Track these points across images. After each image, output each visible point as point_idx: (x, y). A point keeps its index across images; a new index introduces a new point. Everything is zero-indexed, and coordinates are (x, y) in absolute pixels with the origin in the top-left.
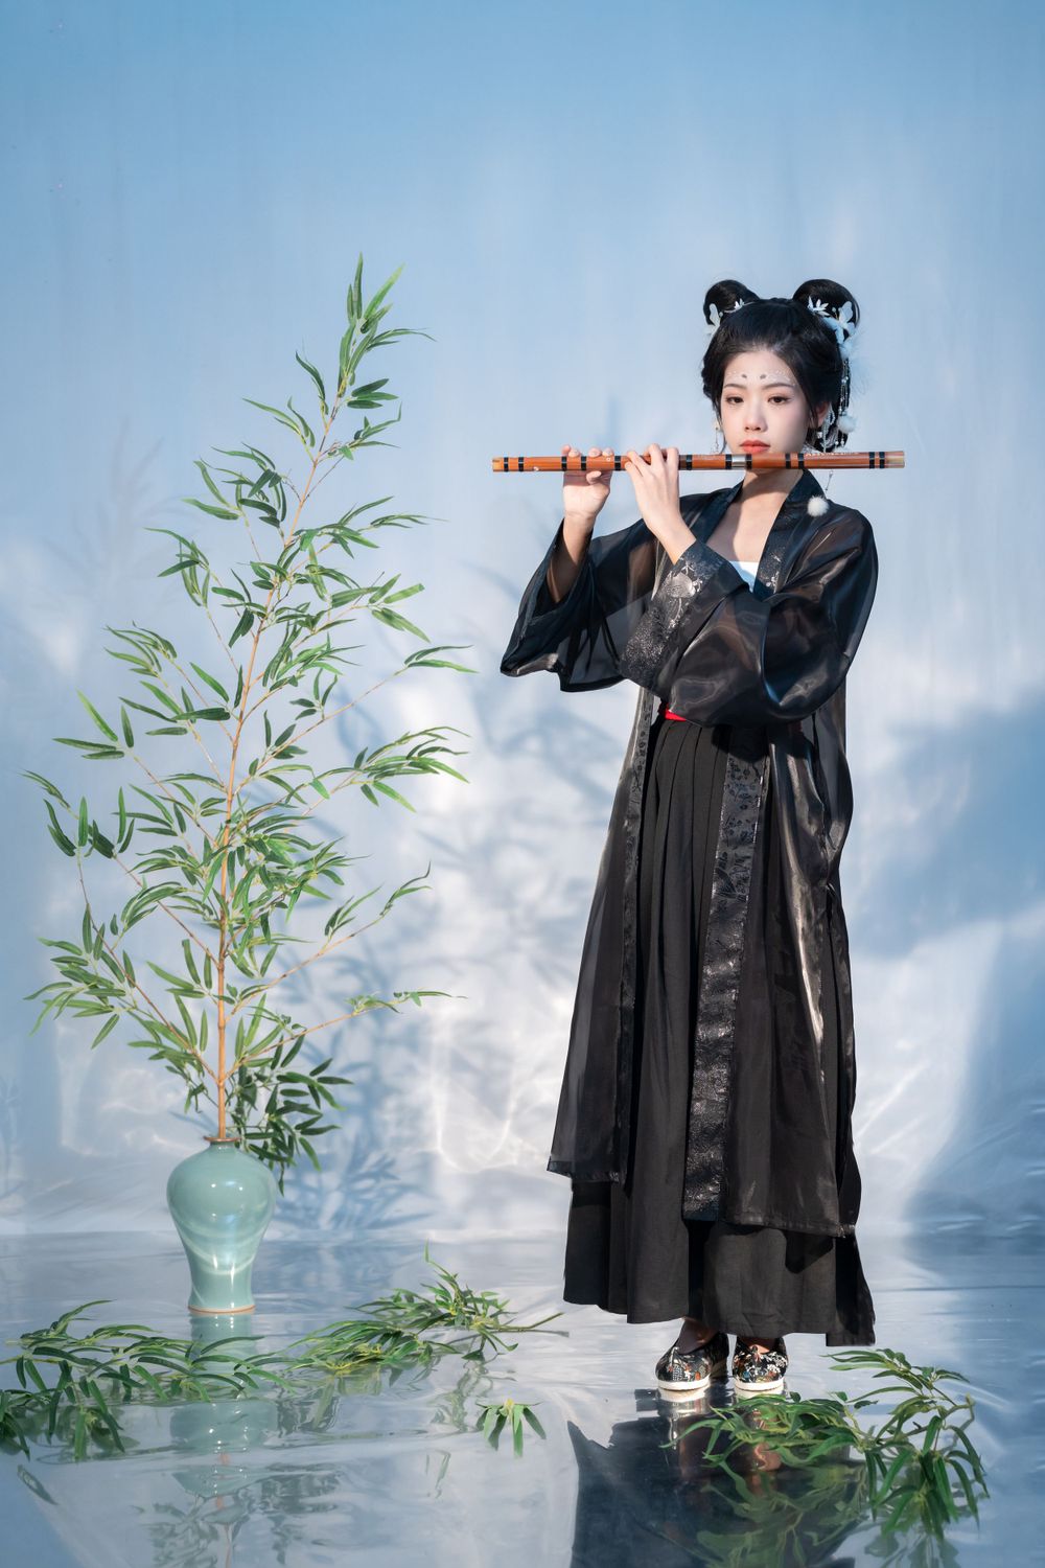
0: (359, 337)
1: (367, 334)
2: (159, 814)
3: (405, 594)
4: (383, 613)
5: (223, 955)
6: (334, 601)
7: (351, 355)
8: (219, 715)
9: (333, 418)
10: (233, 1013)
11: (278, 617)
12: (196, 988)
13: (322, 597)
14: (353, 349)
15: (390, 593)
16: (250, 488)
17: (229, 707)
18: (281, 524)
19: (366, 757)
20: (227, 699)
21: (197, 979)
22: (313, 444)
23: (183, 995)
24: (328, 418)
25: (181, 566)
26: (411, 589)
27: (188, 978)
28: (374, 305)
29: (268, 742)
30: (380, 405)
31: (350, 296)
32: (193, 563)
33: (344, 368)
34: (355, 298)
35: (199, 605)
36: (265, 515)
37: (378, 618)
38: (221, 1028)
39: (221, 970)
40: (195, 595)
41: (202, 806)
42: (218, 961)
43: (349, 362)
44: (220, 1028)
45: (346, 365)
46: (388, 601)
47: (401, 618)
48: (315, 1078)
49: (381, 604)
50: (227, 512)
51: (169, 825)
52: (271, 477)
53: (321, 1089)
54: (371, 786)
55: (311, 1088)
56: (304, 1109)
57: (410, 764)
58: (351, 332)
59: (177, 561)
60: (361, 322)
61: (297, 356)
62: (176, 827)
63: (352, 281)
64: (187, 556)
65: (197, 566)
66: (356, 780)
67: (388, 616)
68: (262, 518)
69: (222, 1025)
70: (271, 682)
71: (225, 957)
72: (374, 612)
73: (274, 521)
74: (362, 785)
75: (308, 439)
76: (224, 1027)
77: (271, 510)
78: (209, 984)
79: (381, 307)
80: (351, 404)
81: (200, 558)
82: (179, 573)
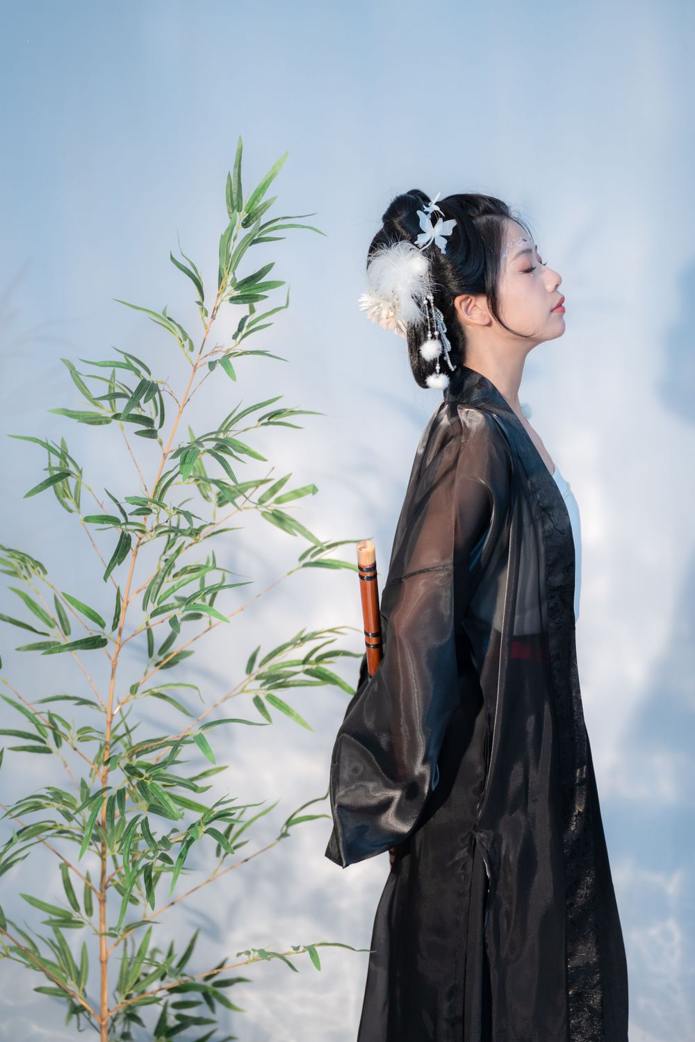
0: (241, 233)
1: (249, 230)
2: (32, 729)
3: (297, 494)
4: (273, 514)
5: (104, 887)
6: (220, 499)
7: (232, 252)
8: (95, 643)
9: (213, 317)
10: (116, 945)
11: (158, 532)
12: (76, 916)
13: (206, 497)
14: (234, 245)
15: (281, 492)
16: (125, 401)
17: (107, 632)
18: (160, 433)
19: (259, 659)
20: (103, 625)
21: (75, 906)
22: (192, 348)
23: (62, 926)
24: (207, 320)
25: (52, 481)
26: (304, 488)
27: (66, 906)
28: (256, 198)
29: (151, 653)
30: (266, 297)
31: (230, 185)
32: (65, 474)
33: (224, 267)
34: (235, 187)
35: (71, 511)
36: (143, 428)
37: (269, 520)
38: (103, 962)
39: (103, 901)
40: (66, 500)
41: (78, 732)
42: (98, 891)
43: (229, 260)
44: (101, 962)
45: (227, 264)
46: (278, 501)
47: (293, 520)
48: (209, 983)
49: (271, 504)
50: (99, 416)
51: (44, 742)
52: (148, 389)
53: (216, 994)
54: (263, 697)
55: (206, 996)
56: (199, 1021)
57: (307, 672)
58: (231, 229)
59: (47, 475)
60: (241, 217)
61: (172, 258)
62: (51, 743)
63: (231, 168)
64: (56, 469)
65: (69, 478)
66: (247, 688)
67: (280, 519)
68: (137, 433)
69: (104, 959)
70: (152, 607)
71: (106, 887)
72: (264, 514)
73: (151, 434)
74: (254, 696)
75: (186, 343)
76: (106, 961)
77: (148, 421)
78: (89, 911)
79: (262, 201)
80: (234, 300)
81: (72, 468)
82: (51, 488)
